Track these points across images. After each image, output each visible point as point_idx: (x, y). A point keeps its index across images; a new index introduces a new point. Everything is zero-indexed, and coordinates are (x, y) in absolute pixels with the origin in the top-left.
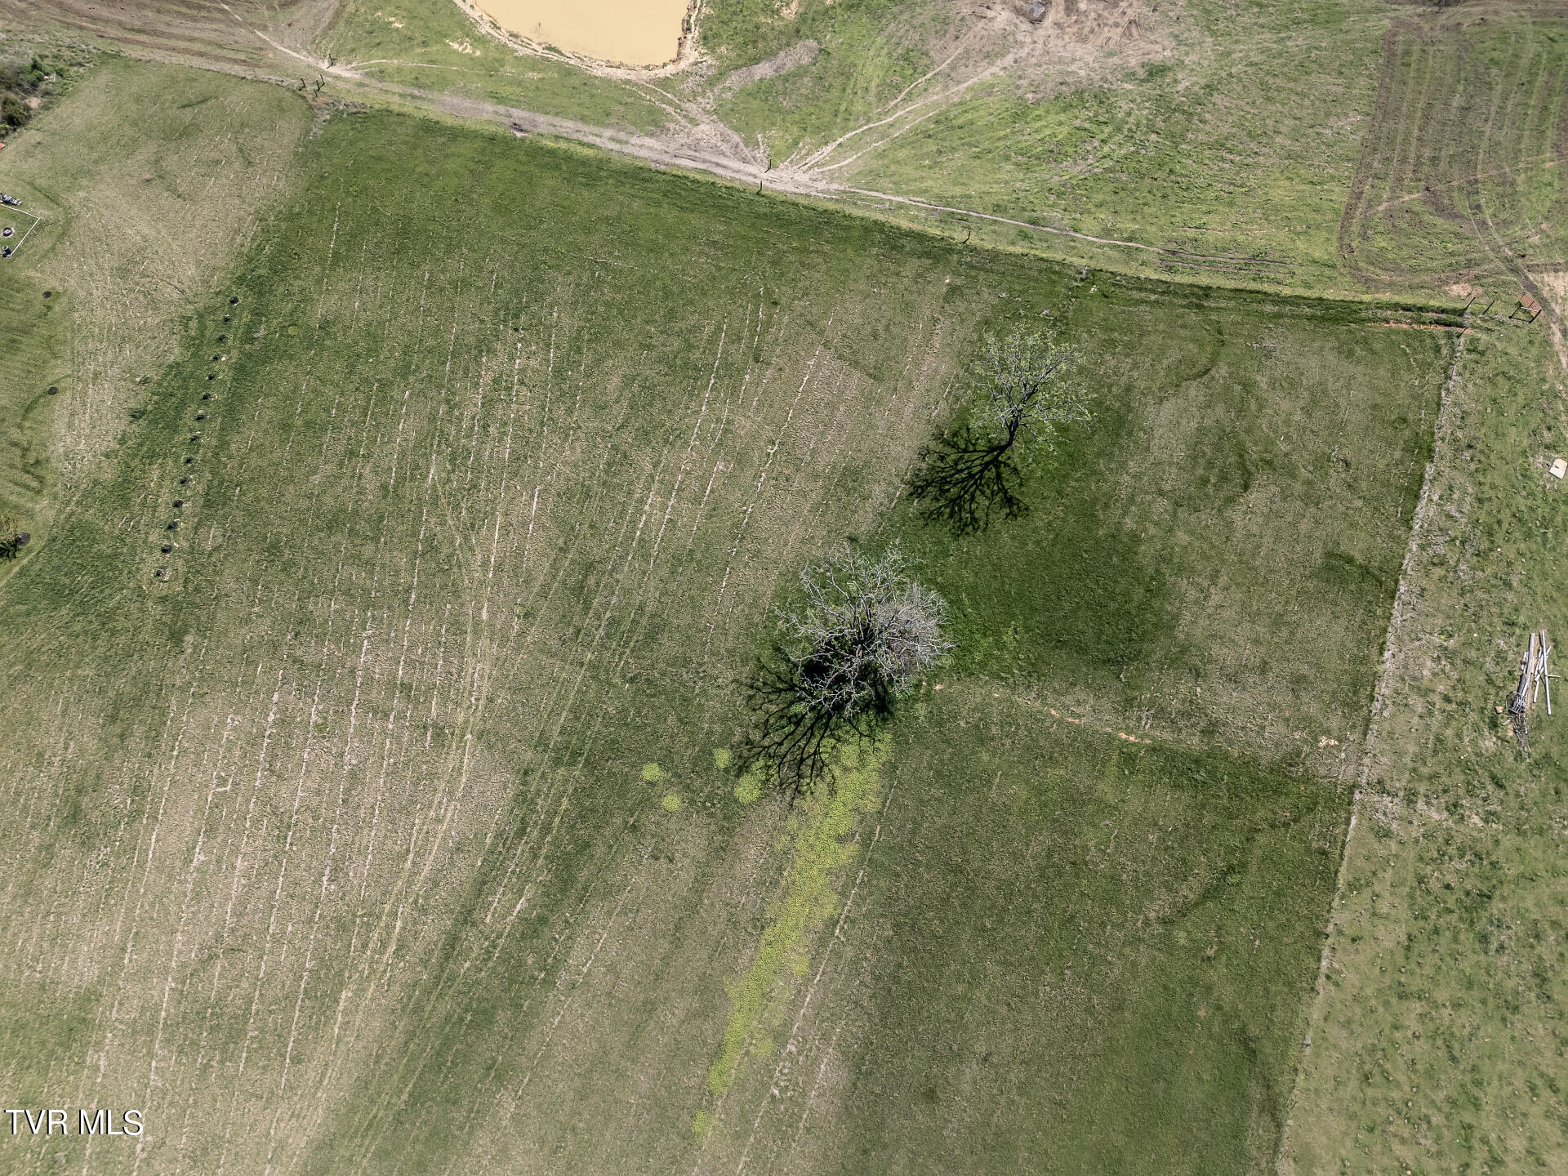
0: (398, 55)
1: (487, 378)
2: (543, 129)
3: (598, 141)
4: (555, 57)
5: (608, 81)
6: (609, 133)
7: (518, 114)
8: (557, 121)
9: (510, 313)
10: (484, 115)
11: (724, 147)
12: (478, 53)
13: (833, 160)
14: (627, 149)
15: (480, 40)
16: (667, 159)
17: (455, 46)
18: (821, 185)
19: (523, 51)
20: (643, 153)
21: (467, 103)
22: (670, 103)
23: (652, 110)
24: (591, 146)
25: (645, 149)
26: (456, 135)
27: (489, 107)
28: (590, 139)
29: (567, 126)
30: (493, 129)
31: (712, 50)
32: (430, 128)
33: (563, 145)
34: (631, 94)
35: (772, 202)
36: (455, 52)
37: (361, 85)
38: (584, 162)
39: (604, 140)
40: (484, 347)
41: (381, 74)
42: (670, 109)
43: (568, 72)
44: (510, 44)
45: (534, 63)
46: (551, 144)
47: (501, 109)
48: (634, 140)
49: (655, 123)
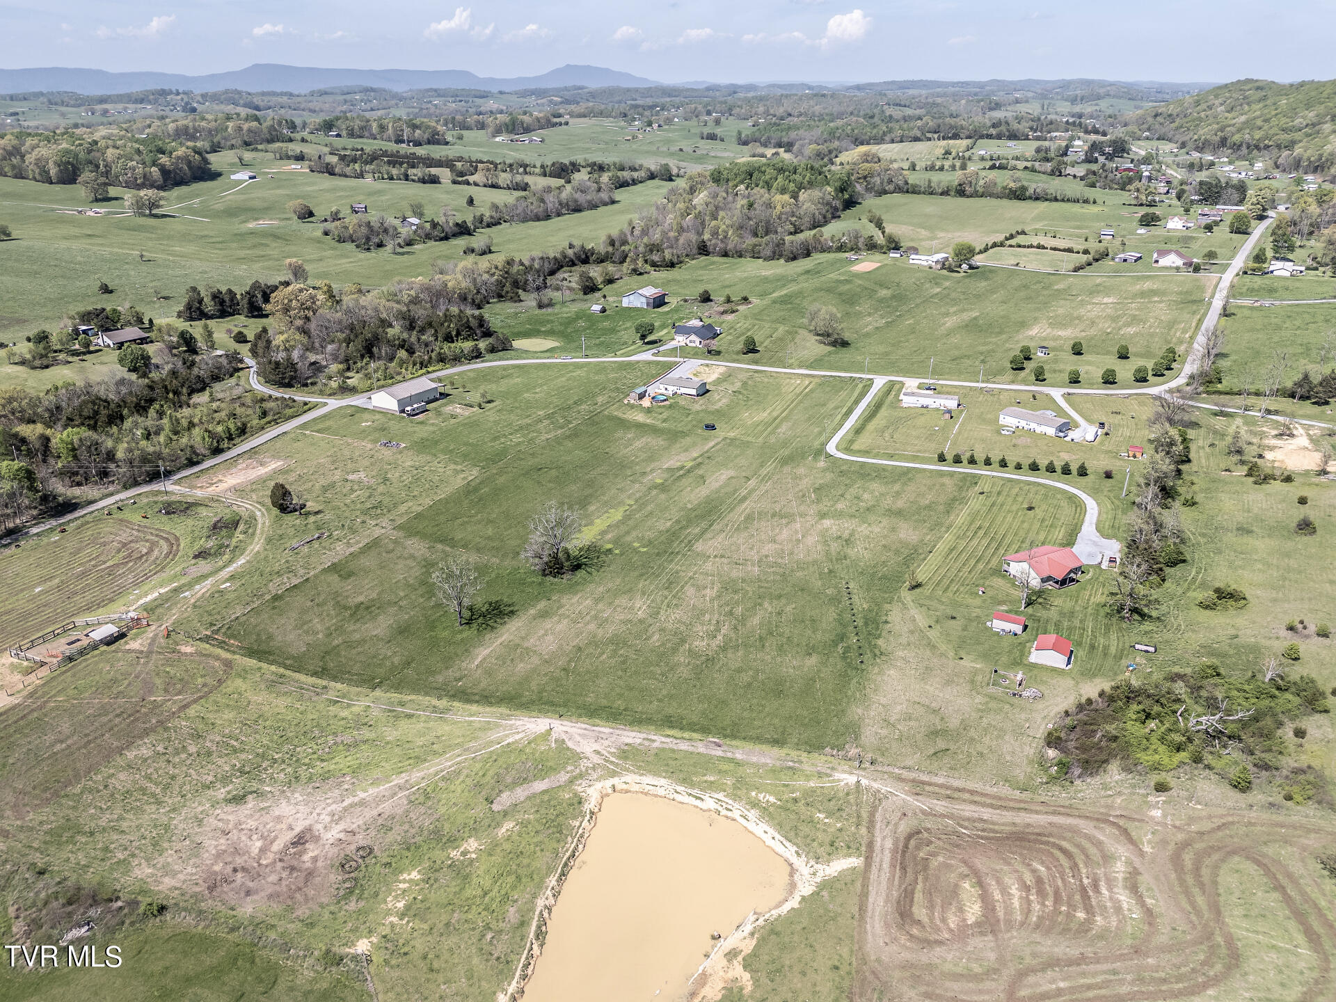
0: (813, 791)
1: (720, 637)
2: (700, 744)
3: (664, 739)
4: (695, 792)
5: (656, 774)
6: (656, 745)
7: (718, 752)
8: (691, 749)
9: (710, 660)
10: (741, 751)
11: (578, 738)
12: (753, 794)
13: (507, 736)
14: (644, 736)
15: (754, 804)
16: (618, 732)
17: (772, 799)
18: (518, 723)
19: (720, 796)
20: (634, 734)
21: (754, 759)
22: (612, 762)
23: (626, 758)
24: (668, 736)
25: (632, 736)
26: (759, 739)
27: (739, 756)
28: (668, 740)
29: (684, 746)
30: (734, 743)
31: (576, 795)
32: (778, 742)
33: (686, 735)
34: (639, 767)
35: (555, 712)
36: (771, 794)
37: (833, 769)
38: (672, 727)
39: (659, 740)
40: (724, 649)
41: (820, 775)
42: (613, 759)
43: (685, 781)
44: (730, 802)
45: (711, 786)
46: (695, 735)
47: (729, 755)
48: (639, 741)
49: (624, 751)
